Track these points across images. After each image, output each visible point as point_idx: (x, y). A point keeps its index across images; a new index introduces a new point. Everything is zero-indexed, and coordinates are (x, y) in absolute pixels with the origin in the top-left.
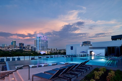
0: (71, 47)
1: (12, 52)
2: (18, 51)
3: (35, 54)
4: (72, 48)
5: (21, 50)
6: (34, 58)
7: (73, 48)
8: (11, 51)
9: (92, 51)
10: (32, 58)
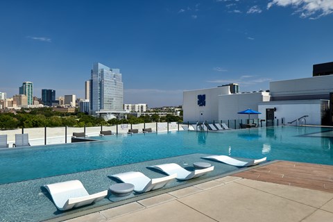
0: (200, 97)
1: (21, 115)
2: (38, 113)
3: (87, 122)
4: (202, 100)
5: (48, 109)
6: (83, 134)
7: (206, 100)
8: (17, 112)
9: (275, 109)
10: (74, 134)
